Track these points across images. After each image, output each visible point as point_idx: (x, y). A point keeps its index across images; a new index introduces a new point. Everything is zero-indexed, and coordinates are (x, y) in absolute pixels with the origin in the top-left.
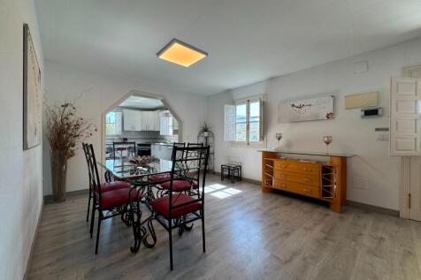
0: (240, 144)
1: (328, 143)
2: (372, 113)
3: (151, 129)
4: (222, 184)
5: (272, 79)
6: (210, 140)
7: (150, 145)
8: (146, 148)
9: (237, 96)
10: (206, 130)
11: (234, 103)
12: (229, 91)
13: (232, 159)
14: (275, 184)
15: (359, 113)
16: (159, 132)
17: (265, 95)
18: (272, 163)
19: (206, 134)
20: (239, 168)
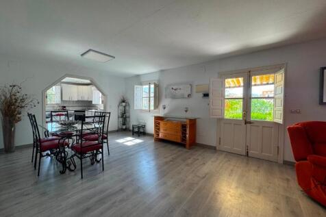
0: (145, 111)
1: (186, 111)
2: (206, 95)
3: (86, 99)
4: (133, 137)
5: (162, 71)
6: (127, 108)
7: (84, 111)
8: (81, 114)
9: (143, 79)
10: (124, 102)
11: (141, 84)
12: (138, 76)
13: (141, 121)
14: (161, 136)
15: (201, 95)
16: (91, 102)
17: (159, 81)
18: (159, 124)
19: (124, 104)
20: (144, 127)
